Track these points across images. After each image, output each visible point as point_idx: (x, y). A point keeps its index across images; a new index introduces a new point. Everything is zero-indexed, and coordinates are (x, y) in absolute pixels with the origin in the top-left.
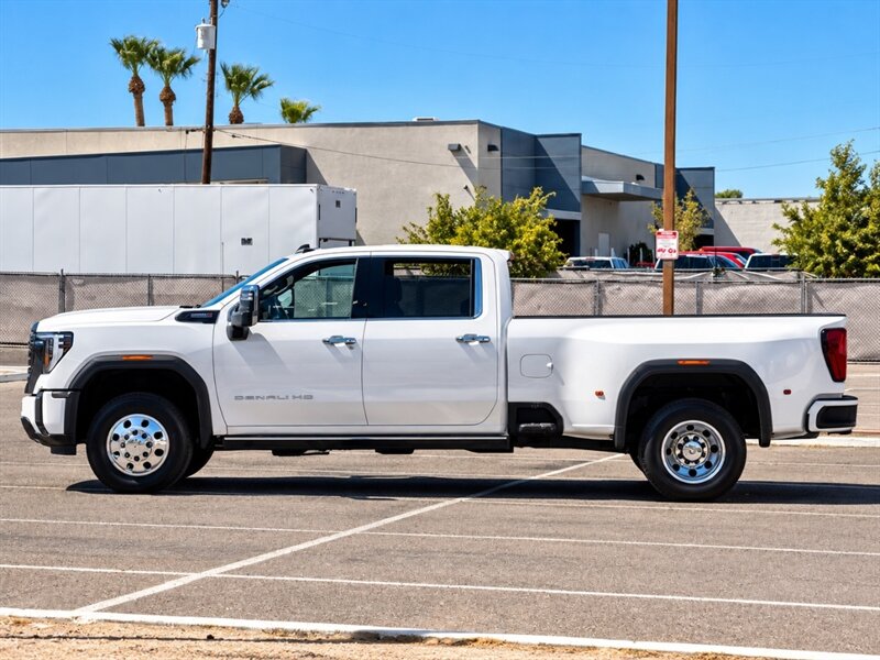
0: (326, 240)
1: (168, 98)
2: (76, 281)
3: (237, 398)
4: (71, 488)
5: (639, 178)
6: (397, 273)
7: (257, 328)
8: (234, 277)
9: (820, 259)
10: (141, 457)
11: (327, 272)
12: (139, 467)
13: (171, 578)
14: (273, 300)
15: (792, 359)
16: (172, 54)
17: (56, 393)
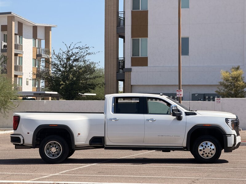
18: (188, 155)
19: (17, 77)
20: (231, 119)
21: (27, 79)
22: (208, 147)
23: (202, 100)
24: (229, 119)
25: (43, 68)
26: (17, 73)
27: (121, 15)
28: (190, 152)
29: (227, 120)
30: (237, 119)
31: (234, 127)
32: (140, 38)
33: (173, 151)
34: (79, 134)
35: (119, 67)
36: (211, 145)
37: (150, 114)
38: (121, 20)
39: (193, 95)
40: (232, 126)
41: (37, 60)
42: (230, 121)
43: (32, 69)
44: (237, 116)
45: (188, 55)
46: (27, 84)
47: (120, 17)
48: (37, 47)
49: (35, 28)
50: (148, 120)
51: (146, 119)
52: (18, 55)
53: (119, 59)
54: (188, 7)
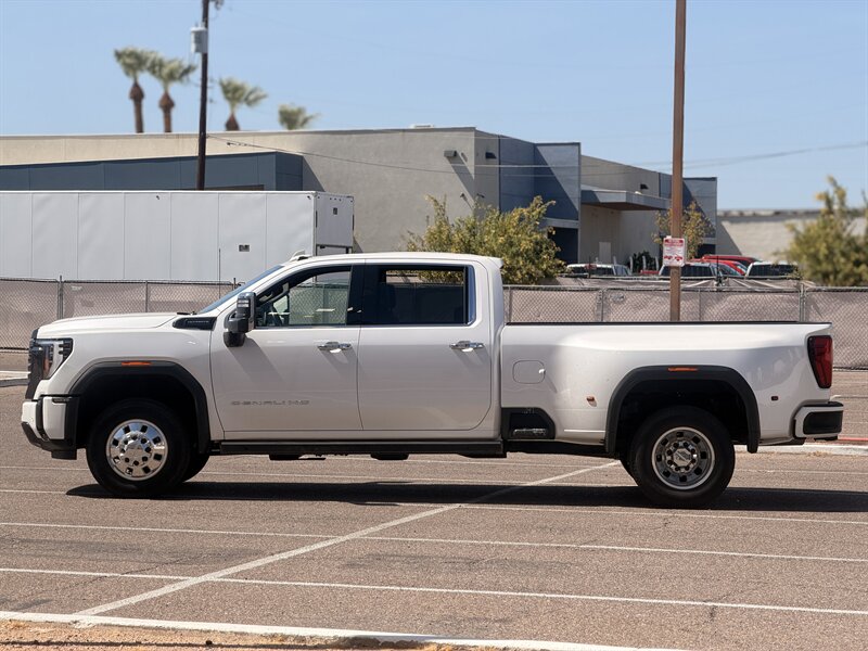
0: (322, 247)
1: (167, 105)
2: (75, 288)
3: (234, 403)
4: (72, 492)
5: (643, 187)
6: (389, 280)
7: (253, 334)
8: (231, 284)
9: (818, 268)
10: (141, 462)
11: (323, 279)
12: (138, 471)
13: (171, 582)
14: (269, 306)
15: (779, 366)
16: (170, 62)
17: (57, 398)
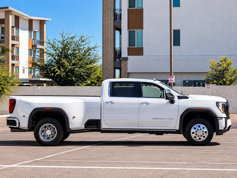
18: (181, 138)
19: (14, 66)
20: (221, 102)
21: (23, 67)
22: (201, 129)
23: (192, 86)
24: (220, 102)
25: (38, 58)
26: (14, 62)
27: (118, 12)
28: (182, 135)
29: (217, 104)
30: (227, 103)
31: (224, 110)
32: (136, 30)
33: (166, 134)
34: (74, 117)
35: (116, 56)
36: (204, 128)
37: (144, 97)
38: (118, 16)
39: (184, 81)
40: (222, 109)
41: (32, 50)
42: (220, 104)
43: (27, 59)
44: (227, 100)
45: (180, 46)
46: (24, 72)
47: (117, 13)
48: (32, 38)
49: (31, 21)
50: (142, 103)
51: (140, 102)
52: (15, 45)
53: (116, 49)
54: (179, 6)
